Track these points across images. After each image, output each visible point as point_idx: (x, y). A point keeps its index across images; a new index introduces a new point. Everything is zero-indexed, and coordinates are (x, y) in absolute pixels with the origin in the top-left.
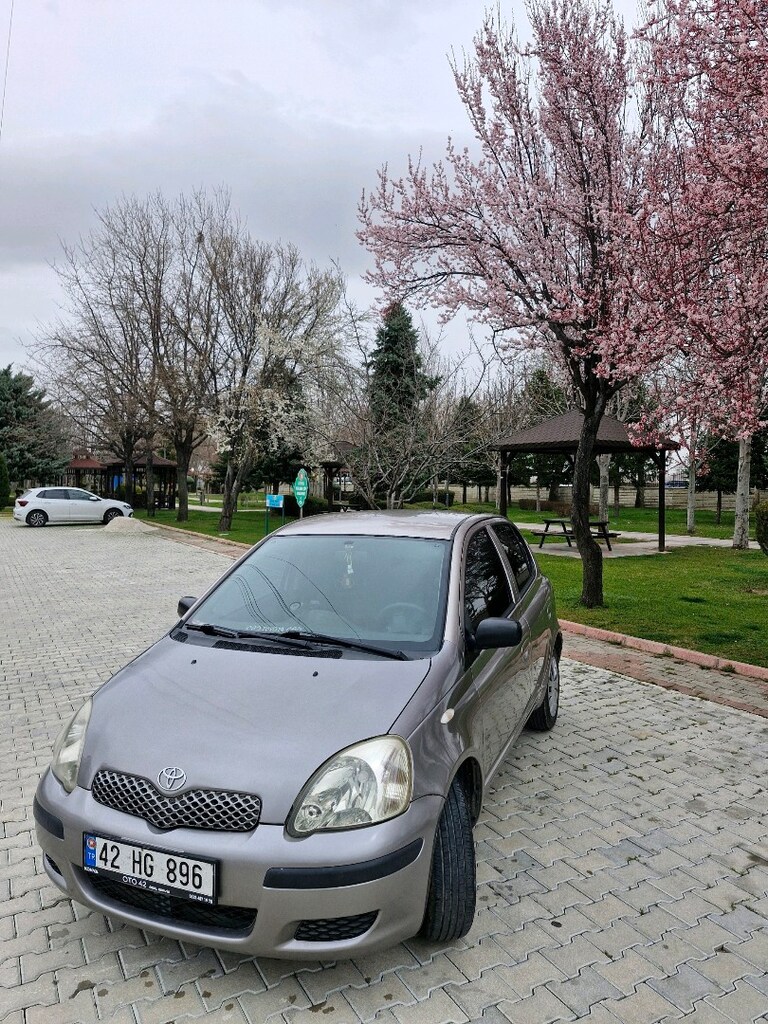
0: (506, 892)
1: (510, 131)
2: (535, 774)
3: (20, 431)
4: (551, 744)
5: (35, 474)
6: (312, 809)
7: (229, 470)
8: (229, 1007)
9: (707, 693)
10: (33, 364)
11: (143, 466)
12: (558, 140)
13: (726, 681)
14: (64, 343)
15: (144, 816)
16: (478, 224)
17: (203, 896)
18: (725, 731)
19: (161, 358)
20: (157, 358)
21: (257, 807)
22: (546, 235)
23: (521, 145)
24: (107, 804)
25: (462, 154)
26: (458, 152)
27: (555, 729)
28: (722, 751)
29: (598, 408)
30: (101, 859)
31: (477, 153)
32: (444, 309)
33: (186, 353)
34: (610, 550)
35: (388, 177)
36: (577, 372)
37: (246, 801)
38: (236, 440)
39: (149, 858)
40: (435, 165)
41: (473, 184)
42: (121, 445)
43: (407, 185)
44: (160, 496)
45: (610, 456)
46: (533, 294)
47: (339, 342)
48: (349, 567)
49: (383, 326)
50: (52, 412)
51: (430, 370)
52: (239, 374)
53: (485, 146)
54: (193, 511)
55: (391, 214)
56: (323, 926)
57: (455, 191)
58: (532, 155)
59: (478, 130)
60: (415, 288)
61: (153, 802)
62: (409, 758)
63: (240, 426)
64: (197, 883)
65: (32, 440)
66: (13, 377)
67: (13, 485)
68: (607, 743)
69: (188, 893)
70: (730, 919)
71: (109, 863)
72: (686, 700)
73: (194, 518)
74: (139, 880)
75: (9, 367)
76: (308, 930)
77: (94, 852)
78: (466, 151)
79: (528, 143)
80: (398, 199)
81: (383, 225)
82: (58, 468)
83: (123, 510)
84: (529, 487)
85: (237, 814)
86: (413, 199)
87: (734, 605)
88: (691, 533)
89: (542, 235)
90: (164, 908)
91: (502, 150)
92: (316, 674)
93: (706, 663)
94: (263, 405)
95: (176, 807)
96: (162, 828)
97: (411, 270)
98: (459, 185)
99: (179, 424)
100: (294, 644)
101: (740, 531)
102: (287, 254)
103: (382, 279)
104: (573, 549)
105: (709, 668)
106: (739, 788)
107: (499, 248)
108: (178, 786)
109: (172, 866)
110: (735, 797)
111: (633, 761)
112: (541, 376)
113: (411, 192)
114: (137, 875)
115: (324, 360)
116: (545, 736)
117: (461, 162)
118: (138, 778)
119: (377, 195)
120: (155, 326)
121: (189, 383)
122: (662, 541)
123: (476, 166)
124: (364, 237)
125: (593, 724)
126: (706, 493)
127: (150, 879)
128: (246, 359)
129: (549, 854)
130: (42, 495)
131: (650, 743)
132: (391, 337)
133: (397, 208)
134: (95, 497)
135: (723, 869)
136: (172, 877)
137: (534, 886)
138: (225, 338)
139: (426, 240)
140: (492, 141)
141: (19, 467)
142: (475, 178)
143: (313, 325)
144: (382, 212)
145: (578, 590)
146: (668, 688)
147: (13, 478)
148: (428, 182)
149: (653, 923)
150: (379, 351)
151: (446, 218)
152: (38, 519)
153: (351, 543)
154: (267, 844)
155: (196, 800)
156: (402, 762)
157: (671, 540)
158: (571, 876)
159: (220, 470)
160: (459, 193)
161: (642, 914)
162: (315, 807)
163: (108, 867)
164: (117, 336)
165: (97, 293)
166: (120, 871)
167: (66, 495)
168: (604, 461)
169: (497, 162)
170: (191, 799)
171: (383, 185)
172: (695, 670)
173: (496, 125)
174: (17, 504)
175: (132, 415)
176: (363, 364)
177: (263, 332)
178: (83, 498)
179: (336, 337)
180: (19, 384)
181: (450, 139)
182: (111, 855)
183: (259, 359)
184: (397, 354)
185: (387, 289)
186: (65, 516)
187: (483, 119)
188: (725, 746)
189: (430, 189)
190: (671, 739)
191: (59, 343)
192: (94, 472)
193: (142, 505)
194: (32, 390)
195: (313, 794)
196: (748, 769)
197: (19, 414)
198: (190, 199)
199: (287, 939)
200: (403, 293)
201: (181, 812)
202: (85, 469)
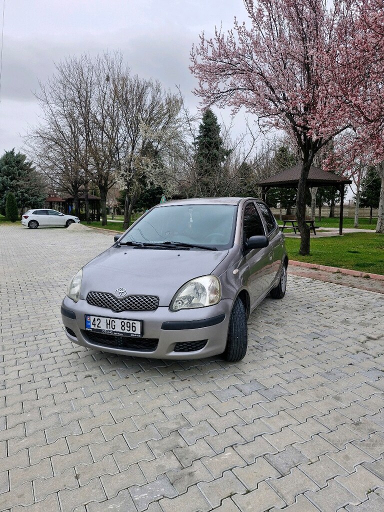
0: (260, 348)
1: (266, 13)
2: (274, 313)
3: (21, 182)
4: (282, 303)
5: (30, 204)
6: (180, 301)
7: (127, 199)
8: (148, 381)
9: (355, 285)
10: (26, 147)
11: (83, 200)
12: (290, 17)
13: (366, 281)
14: (41, 135)
15: (110, 308)
16: (251, 62)
17: (137, 334)
18: (362, 298)
19: (90, 142)
20: (88, 143)
21: (157, 301)
22: (285, 68)
23: (272, 20)
24: (94, 305)
25: (242, 25)
26: (240, 24)
27: (284, 298)
28: (360, 305)
29: (310, 158)
30: (93, 324)
31: (250, 26)
32: (233, 107)
33: (102, 139)
34: (315, 234)
35: (205, 38)
36: (300, 139)
37: (153, 299)
38: (130, 184)
39: (113, 322)
40: (228, 31)
41: (248, 42)
42: (71, 188)
43: (214, 42)
44: (92, 215)
45: (317, 188)
46: (278, 99)
47: (180, 132)
48: (191, 219)
49: (202, 123)
50: (36, 173)
51: (226, 145)
52: (130, 149)
53: (253, 21)
54: (109, 222)
55: (206, 57)
56: (186, 346)
57: (239, 45)
58: (278, 26)
59: (250, 13)
60: (219, 97)
61: (113, 302)
62: (219, 284)
63: (131, 176)
64: (134, 330)
65: (27, 187)
66: (15, 155)
67: (19, 210)
68: (308, 302)
69: (130, 334)
70: (356, 355)
71: (96, 326)
72: (346, 288)
73: (110, 225)
74: (109, 331)
75: (13, 149)
76: (179, 347)
77: (90, 322)
78: (244, 23)
79: (275, 19)
80: (210, 50)
81: (203, 64)
82: (41, 201)
83: (75, 220)
84: (276, 208)
85: (149, 304)
86: (217, 49)
87: (373, 254)
88: (356, 227)
89: (283, 68)
90: (120, 343)
91: (262, 23)
92: (179, 255)
93: (356, 275)
94: (142, 165)
95: (123, 302)
96: (118, 311)
97: (217, 88)
98: (241, 42)
99: (101, 176)
100: (167, 246)
101: (380, 224)
102: (154, 86)
103: (202, 93)
104: (298, 235)
105: (357, 277)
106: (366, 317)
107: (262, 75)
108: (123, 295)
109: (123, 324)
110: (363, 319)
111: (318, 308)
112: (283, 150)
113: (216, 45)
114: (108, 329)
115: (173, 142)
116: (280, 301)
117: (242, 30)
118: (107, 294)
119: (199, 48)
120: (86, 125)
121: (105, 155)
122: (341, 231)
123: (249, 32)
124: (193, 69)
125: (301, 296)
126: (365, 208)
127: (114, 330)
128: (134, 142)
129: (280, 337)
130: (35, 213)
131: (327, 302)
132: (206, 129)
133: (210, 54)
134: (61, 214)
135: (354, 341)
136: (123, 328)
137: (273, 346)
138: (122, 130)
139: (225, 71)
140: (257, 19)
141: (22, 201)
142: (249, 38)
143: (167, 123)
144: (202, 57)
145: (298, 249)
146: (338, 284)
147: (19, 207)
148: (225, 40)
149: (323, 357)
150: (200, 136)
151: (235, 59)
152: (34, 225)
153: (191, 208)
154: (162, 314)
155: (132, 299)
156: (217, 285)
157: (345, 230)
158: (289, 343)
159: (122, 201)
160: (241, 46)
161: (318, 354)
162: (181, 301)
163: (96, 328)
164: (67, 131)
165: (57, 108)
166: (101, 328)
167: (47, 213)
168: (314, 191)
169: (260, 30)
170: (129, 299)
171: (203, 42)
172: (351, 278)
173: (259, 10)
174: (23, 218)
175: (77, 173)
176: (193, 143)
177: (142, 126)
178: (55, 215)
179: (179, 129)
180: (19, 158)
181: (235, 17)
182: (97, 323)
183: (140, 141)
184: (210, 138)
185: (205, 98)
186: (47, 223)
187: (252, 7)
188: (361, 303)
189: (226, 44)
190: (337, 301)
191: (38, 135)
192: (59, 203)
193: (83, 219)
194: (26, 161)
195: (180, 296)
196: (371, 311)
197: (20, 174)
198: (102, 57)
199: (170, 351)
200: (213, 100)
201: (126, 304)
202: (55, 202)
